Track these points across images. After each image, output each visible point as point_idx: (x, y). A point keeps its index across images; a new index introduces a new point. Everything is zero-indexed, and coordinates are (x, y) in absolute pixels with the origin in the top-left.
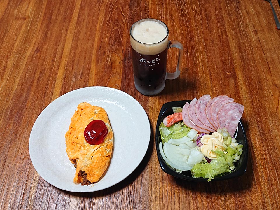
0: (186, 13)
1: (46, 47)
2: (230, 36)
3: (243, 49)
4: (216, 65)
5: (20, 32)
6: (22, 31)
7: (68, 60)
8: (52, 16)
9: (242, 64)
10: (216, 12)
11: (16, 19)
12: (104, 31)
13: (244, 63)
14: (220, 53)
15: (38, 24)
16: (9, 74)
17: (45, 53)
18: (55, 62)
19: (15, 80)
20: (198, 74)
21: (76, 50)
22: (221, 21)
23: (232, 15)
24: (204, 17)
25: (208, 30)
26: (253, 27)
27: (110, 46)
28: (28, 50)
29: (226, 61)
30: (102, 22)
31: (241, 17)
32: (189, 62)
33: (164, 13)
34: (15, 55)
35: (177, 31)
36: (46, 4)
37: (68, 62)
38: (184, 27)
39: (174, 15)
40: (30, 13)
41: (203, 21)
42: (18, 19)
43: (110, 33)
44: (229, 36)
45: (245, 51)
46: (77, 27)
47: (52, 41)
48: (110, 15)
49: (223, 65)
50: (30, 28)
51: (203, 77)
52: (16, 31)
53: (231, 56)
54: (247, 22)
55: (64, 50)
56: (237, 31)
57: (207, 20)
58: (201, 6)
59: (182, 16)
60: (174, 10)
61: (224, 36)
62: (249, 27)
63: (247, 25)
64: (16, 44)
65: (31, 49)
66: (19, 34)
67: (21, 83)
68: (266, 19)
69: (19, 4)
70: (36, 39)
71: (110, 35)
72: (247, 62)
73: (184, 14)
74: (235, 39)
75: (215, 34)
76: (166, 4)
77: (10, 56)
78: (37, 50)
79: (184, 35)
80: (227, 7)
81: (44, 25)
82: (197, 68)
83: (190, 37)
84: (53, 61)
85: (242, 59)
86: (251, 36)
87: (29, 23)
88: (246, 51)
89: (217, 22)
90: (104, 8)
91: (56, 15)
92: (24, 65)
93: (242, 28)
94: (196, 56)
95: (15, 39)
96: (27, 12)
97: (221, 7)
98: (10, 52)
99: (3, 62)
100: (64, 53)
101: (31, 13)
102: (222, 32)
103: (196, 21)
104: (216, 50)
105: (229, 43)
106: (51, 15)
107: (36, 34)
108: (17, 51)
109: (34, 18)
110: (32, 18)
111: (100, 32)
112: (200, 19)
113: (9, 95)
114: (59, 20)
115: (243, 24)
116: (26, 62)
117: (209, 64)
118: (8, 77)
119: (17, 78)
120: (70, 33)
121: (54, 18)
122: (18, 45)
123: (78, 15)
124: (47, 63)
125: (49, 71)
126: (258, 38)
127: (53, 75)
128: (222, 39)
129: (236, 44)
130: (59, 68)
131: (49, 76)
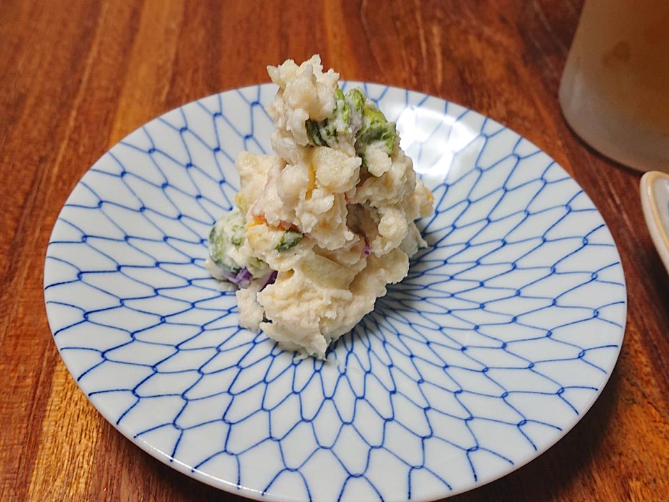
7: (177, 54)
17: (25, 17)
18: (90, 61)
21: (218, 8)
37: (176, 62)
100: (144, 21)
124: (40, 65)
125: (47, 107)
127: (77, 129)
130: (118, 92)
131: (52, 136)
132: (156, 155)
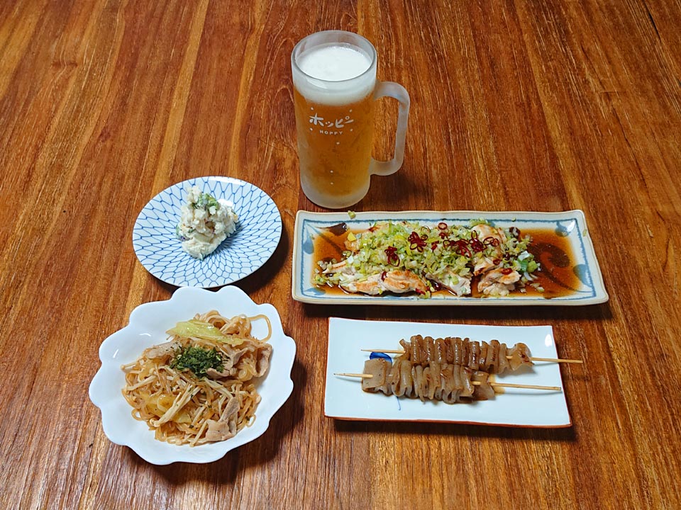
0: (444, 55)
1: (125, 127)
2: (548, 105)
3: (579, 134)
4: (517, 169)
5: (64, 93)
6: (68, 92)
7: (176, 157)
8: (136, 59)
9: (578, 167)
10: (512, 52)
11: (53, 65)
12: (256, 94)
13: (583, 164)
14: (524, 142)
15: (105, 77)
16: (42, 185)
17: (122, 140)
18: (146, 160)
19: (54, 199)
20: (477, 189)
21: (193, 135)
22: (526, 72)
23: (552, 60)
24: (486, 63)
25: (495, 92)
26: (600, 86)
27: (270, 127)
28: (83, 133)
29: (541, 160)
30: (251, 73)
31: (571, 62)
32: (455, 161)
33: (394, 54)
34: (54, 143)
35: (423, 93)
36: (123, 33)
37: (175, 161)
38: (440, 85)
39: (416, 59)
40: (86, 54)
41: (482, 72)
42: (57, 65)
43: (270, 97)
44: (546, 105)
45: (584, 139)
46: (194, 84)
47: (139, 114)
48: (268, 60)
49: (533, 170)
50: (88, 85)
51: (488, 195)
52: (56, 91)
53: (551, 148)
54: (585, 75)
55: (166, 134)
56: (562, 94)
57: (493, 71)
58: (479, 39)
59: (434, 60)
60: (417, 48)
61: (535, 106)
62: (592, 85)
63: (586, 82)
64: (56, 120)
65: (90, 131)
66: (62, 97)
67: (70, 205)
68: (631, 68)
69: (61, 33)
70: (102, 110)
71: (271, 102)
72: (589, 163)
73: (438, 57)
74: (560, 113)
75: (512, 99)
76: (396, 35)
77: (42, 145)
78: (105, 134)
79: (440, 103)
80: (540, 42)
81: (120, 79)
82: (472, 174)
83: (455, 106)
84: (141, 158)
85: (578, 155)
86: (596, 105)
87: (85, 76)
88: (586, 139)
89: (516, 74)
90: (256, 43)
91: (147, 58)
92: (76, 166)
93: (575, 88)
94: (469, 148)
95: (53, 110)
96: (81, 51)
97: (524, 42)
98: (42, 138)
99: (27, 158)
100: (165, 141)
101: (88, 54)
102: (528, 97)
103: (467, 72)
104: (517, 135)
105: (545, 121)
106: (136, 56)
107: (101, 98)
108: (58, 135)
109: (96, 64)
110: (90, 65)
111: (248, 95)
112: (476, 67)
113: (41, 231)
114: (154, 69)
115: (577, 80)
116: (80, 158)
117: (500, 166)
118: (39, 191)
119: (60, 194)
120: (180, 98)
121: (142, 65)
122: (60, 122)
123: (195, 59)
124: (129, 162)
125: (132, 179)
126: (614, 109)
127: (141, 188)
128: (530, 110)
129: (562, 122)
130: (155, 173)
131: (133, 191)
132: (163, 203)
